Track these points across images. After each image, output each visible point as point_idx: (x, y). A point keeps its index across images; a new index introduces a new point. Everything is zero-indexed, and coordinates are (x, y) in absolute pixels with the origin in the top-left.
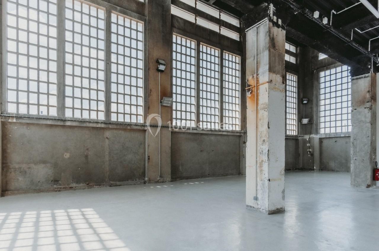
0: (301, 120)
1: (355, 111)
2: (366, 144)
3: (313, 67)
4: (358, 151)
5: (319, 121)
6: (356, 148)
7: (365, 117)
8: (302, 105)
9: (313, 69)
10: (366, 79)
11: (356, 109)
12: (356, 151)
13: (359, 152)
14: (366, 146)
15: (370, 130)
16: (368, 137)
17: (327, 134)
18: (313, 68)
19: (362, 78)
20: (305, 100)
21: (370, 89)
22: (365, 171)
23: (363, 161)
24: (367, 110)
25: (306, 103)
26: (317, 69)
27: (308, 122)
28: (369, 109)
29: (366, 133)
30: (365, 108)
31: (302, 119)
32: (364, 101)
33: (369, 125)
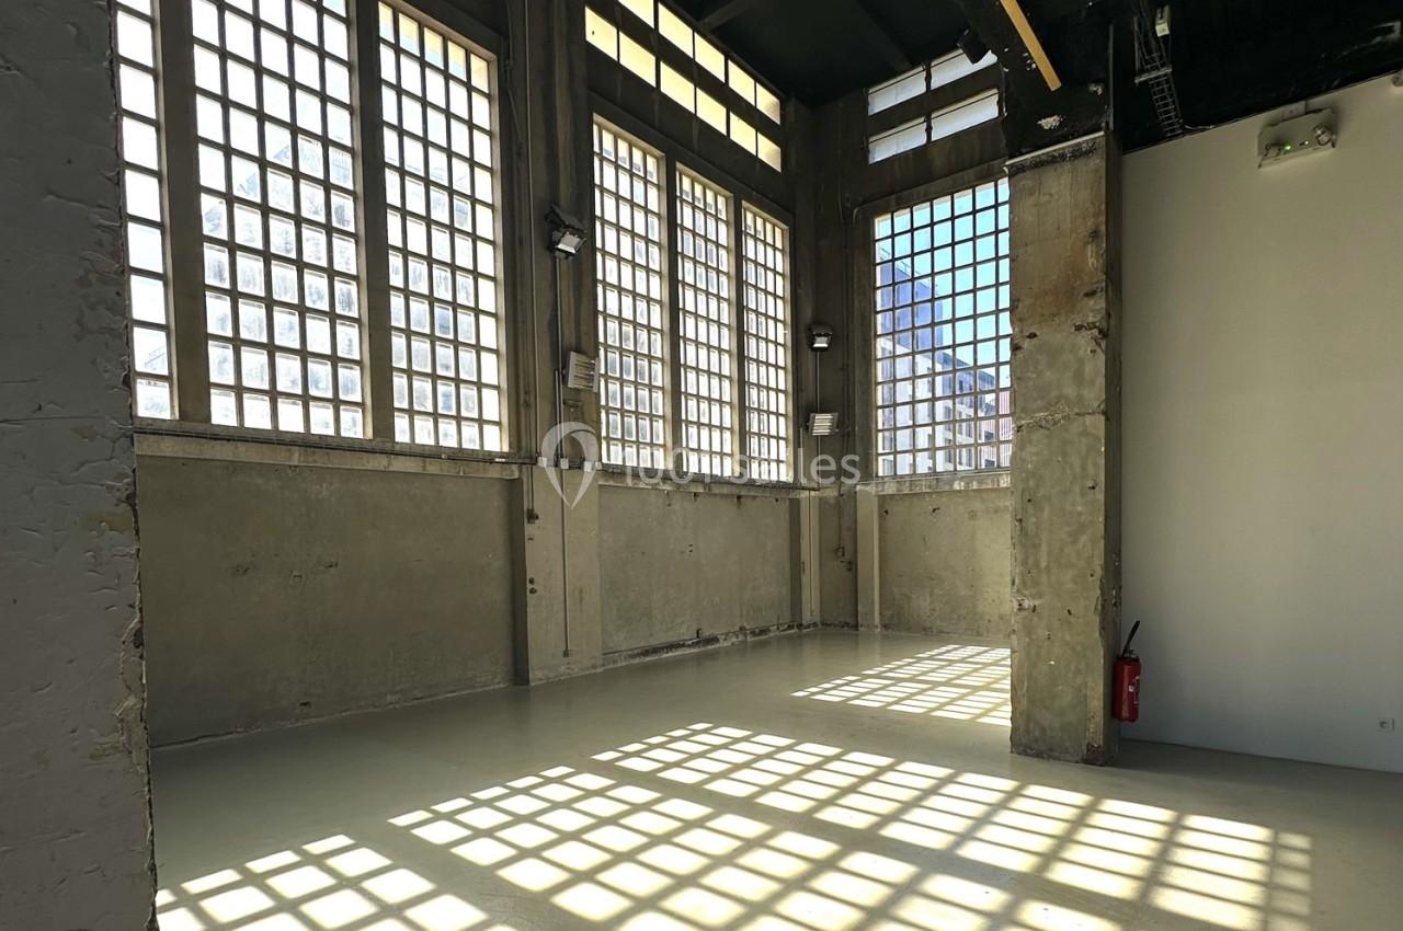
0: (808, 420)
1: (1026, 344)
2: (1082, 528)
3: (847, 195)
4: (1043, 565)
5: (874, 426)
6: (1036, 546)
7: (1079, 379)
8: (810, 354)
9: (849, 205)
10: (1080, 163)
11: (1032, 336)
12: (1037, 564)
13: (1048, 568)
14: (1084, 539)
15: (1103, 449)
16: (1093, 488)
17: (902, 476)
18: (848, 199)
19: (1063, 157)
20: (820, 335)
21: (1103, 219)
22: (1078, 672)
23: (1071, 619)
24: (1085, 342)
25: (825, 345)
26: (865, 202)
27: (831, 428)
28: (1095, 331)
29: (1084, 468)
30: (1079, 328)
31: (812, 415)
32: (1073, 288)
33: (1097, 424)
